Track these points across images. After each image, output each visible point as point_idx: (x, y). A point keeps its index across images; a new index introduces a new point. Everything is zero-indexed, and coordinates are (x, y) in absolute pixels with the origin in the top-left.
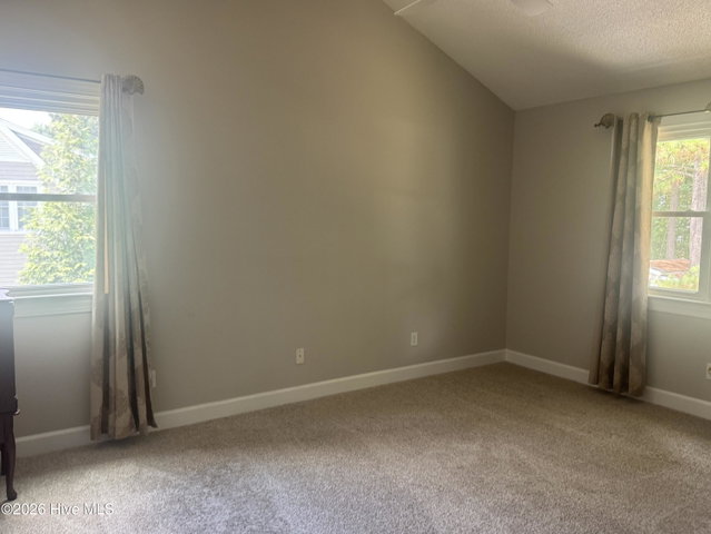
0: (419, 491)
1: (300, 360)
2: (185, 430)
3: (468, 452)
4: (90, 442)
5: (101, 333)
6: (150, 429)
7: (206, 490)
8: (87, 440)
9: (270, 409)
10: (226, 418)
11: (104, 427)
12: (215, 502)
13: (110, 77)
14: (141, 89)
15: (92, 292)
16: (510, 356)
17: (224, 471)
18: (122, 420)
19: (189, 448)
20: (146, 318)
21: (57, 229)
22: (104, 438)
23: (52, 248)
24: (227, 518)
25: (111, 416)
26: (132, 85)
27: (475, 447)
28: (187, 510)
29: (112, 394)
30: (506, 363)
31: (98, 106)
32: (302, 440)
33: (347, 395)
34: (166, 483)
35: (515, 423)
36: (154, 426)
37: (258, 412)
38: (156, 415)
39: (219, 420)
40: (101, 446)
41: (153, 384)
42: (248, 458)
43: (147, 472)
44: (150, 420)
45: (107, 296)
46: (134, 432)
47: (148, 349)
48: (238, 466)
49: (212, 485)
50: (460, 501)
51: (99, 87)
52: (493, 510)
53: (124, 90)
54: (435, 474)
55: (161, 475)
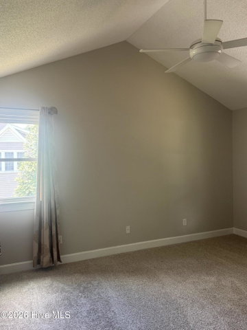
0: (182, 301)
1: (128, 232)
2: (75, 264)
3: (209, 281)
4: (33, 268)
5: (38, 218)
6: (59, 263)
7: (80, 294)
8: (32, 268)
9: (114, 255)
10: (93, 259)
11: (39, 262)
12: (83, 301)
13: (43, 108)
14: (56, 112)
15: (35, 200)
16: (235, 231)
17: (89, 285)
18: (46, 259)
19: (75, 273)
20: (58, 212)
21: (30, 170)
22: (38, 266)
23: (29, 179)
24: (88, 309)
25: (42, 257)
26: (52, 111)
27: (213, 279)
28: (70, 304)
29: (42, 247)
30: (234, 235)
31: (38, 120)
32: (127, 272)
33: (151, 249)
34: (63, 290)
35: (235, 266)
36: (61, 262)
37: (108, 256)
38: (61, 257)
39: (90, 260)
40: (37, 270)
41: (61, 242)
42: (101, 280)
43: (55, 284)
44: (59, 259)
45: (41, 202)
46: (51, 265)
47: (58, 226)
48: (95, 283)
49: (83, 292)
50: (203, 307)
51: (38, 113)
52: (220, 313)
53: (49, 113)
54: (191, 292)
55: (61, 285)
